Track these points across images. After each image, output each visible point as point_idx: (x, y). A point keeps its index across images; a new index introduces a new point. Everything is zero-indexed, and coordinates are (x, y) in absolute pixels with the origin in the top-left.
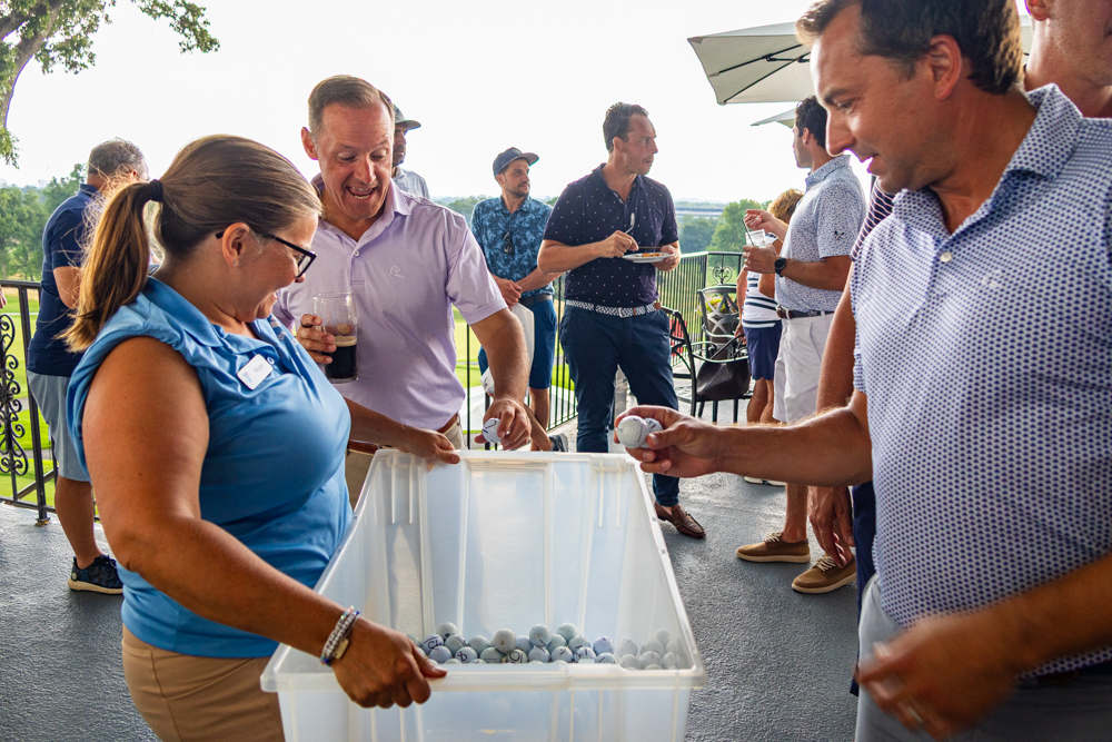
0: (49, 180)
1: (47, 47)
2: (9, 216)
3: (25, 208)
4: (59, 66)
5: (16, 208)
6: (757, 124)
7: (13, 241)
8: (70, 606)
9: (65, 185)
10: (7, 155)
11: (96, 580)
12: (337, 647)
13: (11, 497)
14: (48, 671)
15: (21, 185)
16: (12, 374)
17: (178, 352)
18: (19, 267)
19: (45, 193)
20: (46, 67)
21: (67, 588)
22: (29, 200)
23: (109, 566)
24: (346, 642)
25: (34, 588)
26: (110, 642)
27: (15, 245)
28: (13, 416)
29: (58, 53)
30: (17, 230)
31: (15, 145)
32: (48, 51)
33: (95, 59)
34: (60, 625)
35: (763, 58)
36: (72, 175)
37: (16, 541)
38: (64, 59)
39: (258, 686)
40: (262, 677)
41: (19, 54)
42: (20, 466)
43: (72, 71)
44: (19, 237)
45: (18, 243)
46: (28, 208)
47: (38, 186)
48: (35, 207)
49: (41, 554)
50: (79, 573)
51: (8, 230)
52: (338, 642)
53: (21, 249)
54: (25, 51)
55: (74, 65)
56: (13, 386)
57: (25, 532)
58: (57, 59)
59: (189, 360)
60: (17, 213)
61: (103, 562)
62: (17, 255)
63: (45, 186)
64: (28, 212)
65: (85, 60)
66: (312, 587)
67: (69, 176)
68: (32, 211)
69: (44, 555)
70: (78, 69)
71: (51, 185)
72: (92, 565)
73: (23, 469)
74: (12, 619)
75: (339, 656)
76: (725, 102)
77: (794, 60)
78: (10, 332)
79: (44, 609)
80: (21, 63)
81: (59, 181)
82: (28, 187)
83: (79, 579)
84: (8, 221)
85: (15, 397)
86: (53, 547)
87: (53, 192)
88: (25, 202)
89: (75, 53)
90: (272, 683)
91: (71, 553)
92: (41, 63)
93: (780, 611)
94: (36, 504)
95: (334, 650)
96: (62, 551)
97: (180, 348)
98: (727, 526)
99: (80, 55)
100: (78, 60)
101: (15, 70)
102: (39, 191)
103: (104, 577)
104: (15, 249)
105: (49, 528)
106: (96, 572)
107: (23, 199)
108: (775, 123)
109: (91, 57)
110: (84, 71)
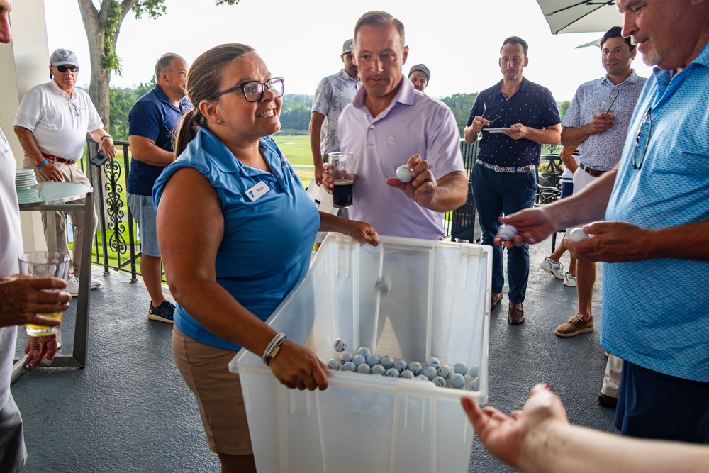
0: (139, 85)
1: (139, 3)
2: (116, 106)
3: (125, 101)
4: (146, 14)
5: (120, 101)
6: (580, 47)
7: (118, 121)
8: (148, 328)
9: (147, 87)
10: (116, 69)
11: (163, 315)
12: (272, 351)
13: (117, 266)
14: (136, 362)
15: (123, 88)
16: (118, 195)
17: (208, 178)
18: (121, 137)
19: (136, 92)
20: (138, 15)
21: (146, 318)
22: (127, 97)
23: (170, 307)
24: (278, 349)
25: (129, 317)
26: (169, 349)
27: (119, 124)
28: (119, 220)
29: (145, 6)
30: (120, 114)
31: (120, 62)
32: (140, 5)
33: (166, 10)
34: (143, 338)
35: (583, 2)
36: (152, 81)
37: (120, 291)
38: (148, 10)
39: (227, 368)
40: (230, 364)
41: (123, 8)
42: (122, 249)
43: (153, 18)
44: (121, 119)
45: (121, 122)
46: (127, 101)
47: (132, 88)
48: (130, 101)
49: (133, 299)
50: (154, 310)
51: (115, 115)
52: (274, 348)
53: (122, 126)
54: (126, 6)
55: (154, 14)
56: (119, 202)
57: (124, 286)
58: (144, 10)
59: (213, 184)
60: (120, 104)
61: (167, 305)
62: (120, 129)
63: (136, 88)
64: (127, 104)
65: (160, 11)
66: (264, 320)
67: (150, 82)
68: (129, 103)
69: (135, 299)
70: (156, 16)
71: (140, 87)
72: (161, 306)
73: (124, 250)
74: (117, 333)
75: (273, 356)
76: (557, 32)
77: (605, 4)
78: (118, 171)
79: (135, 328)
80: (124, 13)
81: (144, 85)
82: (127, 89)
83: (153, 313)
84: (115, 109)
85: (121, 209)
86: (139, 295)
87: (141, 91)
88: (125, 98)
89: (155, 6)
90: (235, 368)
91: (150, 299)
92: (135, 13)
93: (572, 361)
94: (130, 270)
95: (271, 353)
96: (145, 298)
97: (208, 176)
98: (541, 307)
99: (158, 8)
100: (157, 11)
101: (121, 18)
102: (133, 91)
103: (167, 313)
104: (119, 126)
105: (137, 285)
106: (162, 310)
107: (124, 96)
108: (593, 46)
109: (164, 9)
110: (160, 17)
